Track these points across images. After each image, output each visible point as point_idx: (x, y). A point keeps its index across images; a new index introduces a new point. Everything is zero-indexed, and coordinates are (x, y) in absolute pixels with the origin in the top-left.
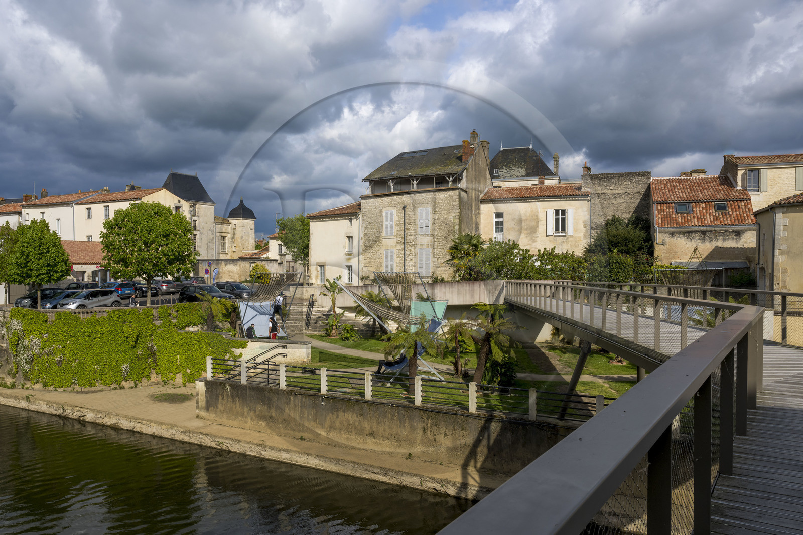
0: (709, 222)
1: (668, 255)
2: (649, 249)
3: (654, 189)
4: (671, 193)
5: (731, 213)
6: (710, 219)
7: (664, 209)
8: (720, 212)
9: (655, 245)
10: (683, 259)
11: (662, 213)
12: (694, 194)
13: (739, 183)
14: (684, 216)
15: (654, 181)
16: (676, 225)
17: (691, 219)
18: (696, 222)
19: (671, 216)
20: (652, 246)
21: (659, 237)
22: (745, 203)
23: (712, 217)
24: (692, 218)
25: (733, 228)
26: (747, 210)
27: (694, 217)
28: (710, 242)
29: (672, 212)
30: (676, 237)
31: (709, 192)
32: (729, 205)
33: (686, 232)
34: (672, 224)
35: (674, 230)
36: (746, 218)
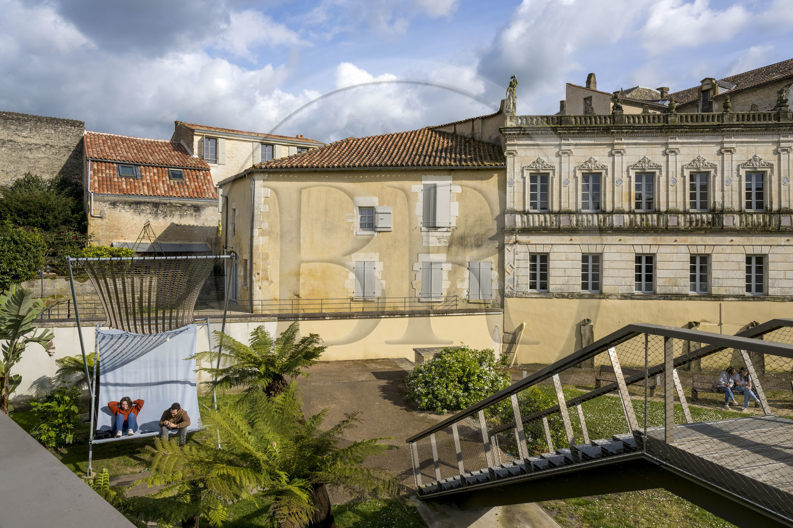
0: (163, 192)
1: (108, 233)
2: (79, 223)
3: (89, 144)
4: (112, 151)
5: (188, 183)
6: (164, 188)
7: (102, 170)
8: (176, 181)
9: (89, 217)
10: (129, 238)
11: (100, 175)
12: (142, 155)
13: (196, 150)
14: (130, 182)
15: (88, 135)
16: (119, 192)
17: (139, 187)
18: (146, 191)
19: (112, 179)
20: (84, 218)
21: (95, 207)
22: (203, 174)
23: (165, 186)
24: (141, 184)
25: (192, 202)
26: (207, 181)
27: (143, 184)
28: (164, 217)
29: (114, 175)
30: (119, 208)
31: (161, 157)
32: (186, 173)
33: (133, 203)
34: (113, 190)
35: (117, 199)
36: (206, 191)
